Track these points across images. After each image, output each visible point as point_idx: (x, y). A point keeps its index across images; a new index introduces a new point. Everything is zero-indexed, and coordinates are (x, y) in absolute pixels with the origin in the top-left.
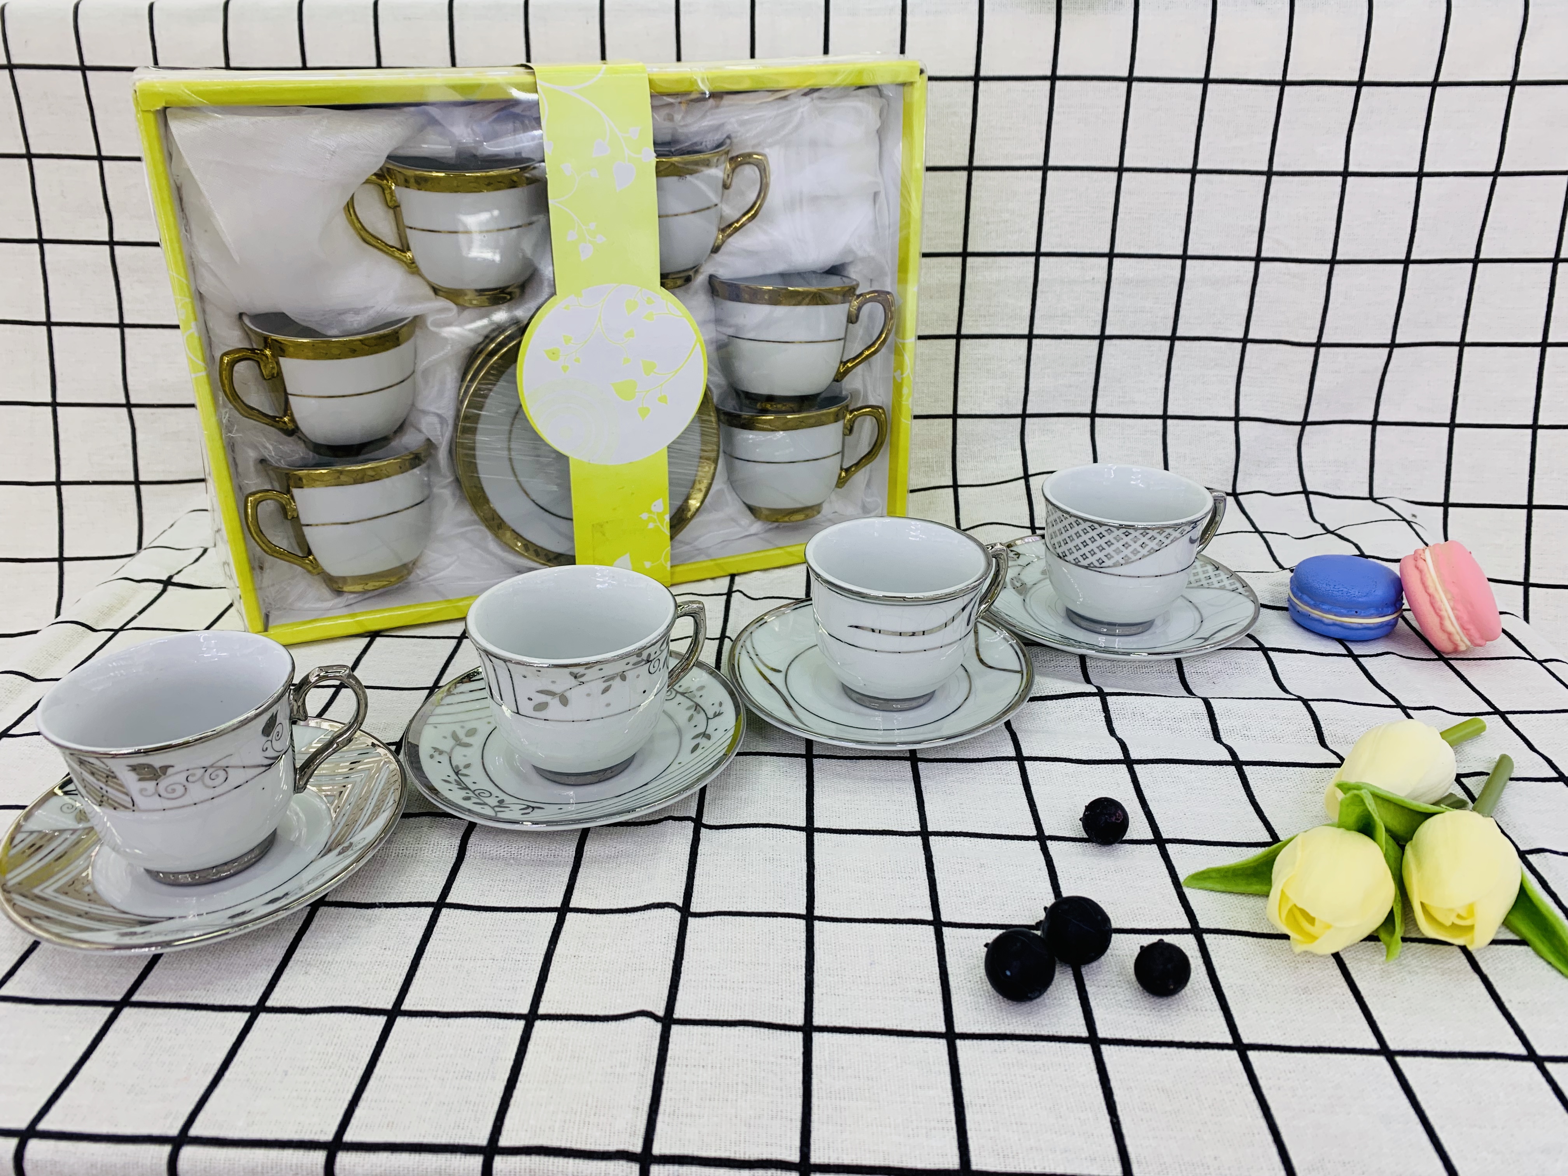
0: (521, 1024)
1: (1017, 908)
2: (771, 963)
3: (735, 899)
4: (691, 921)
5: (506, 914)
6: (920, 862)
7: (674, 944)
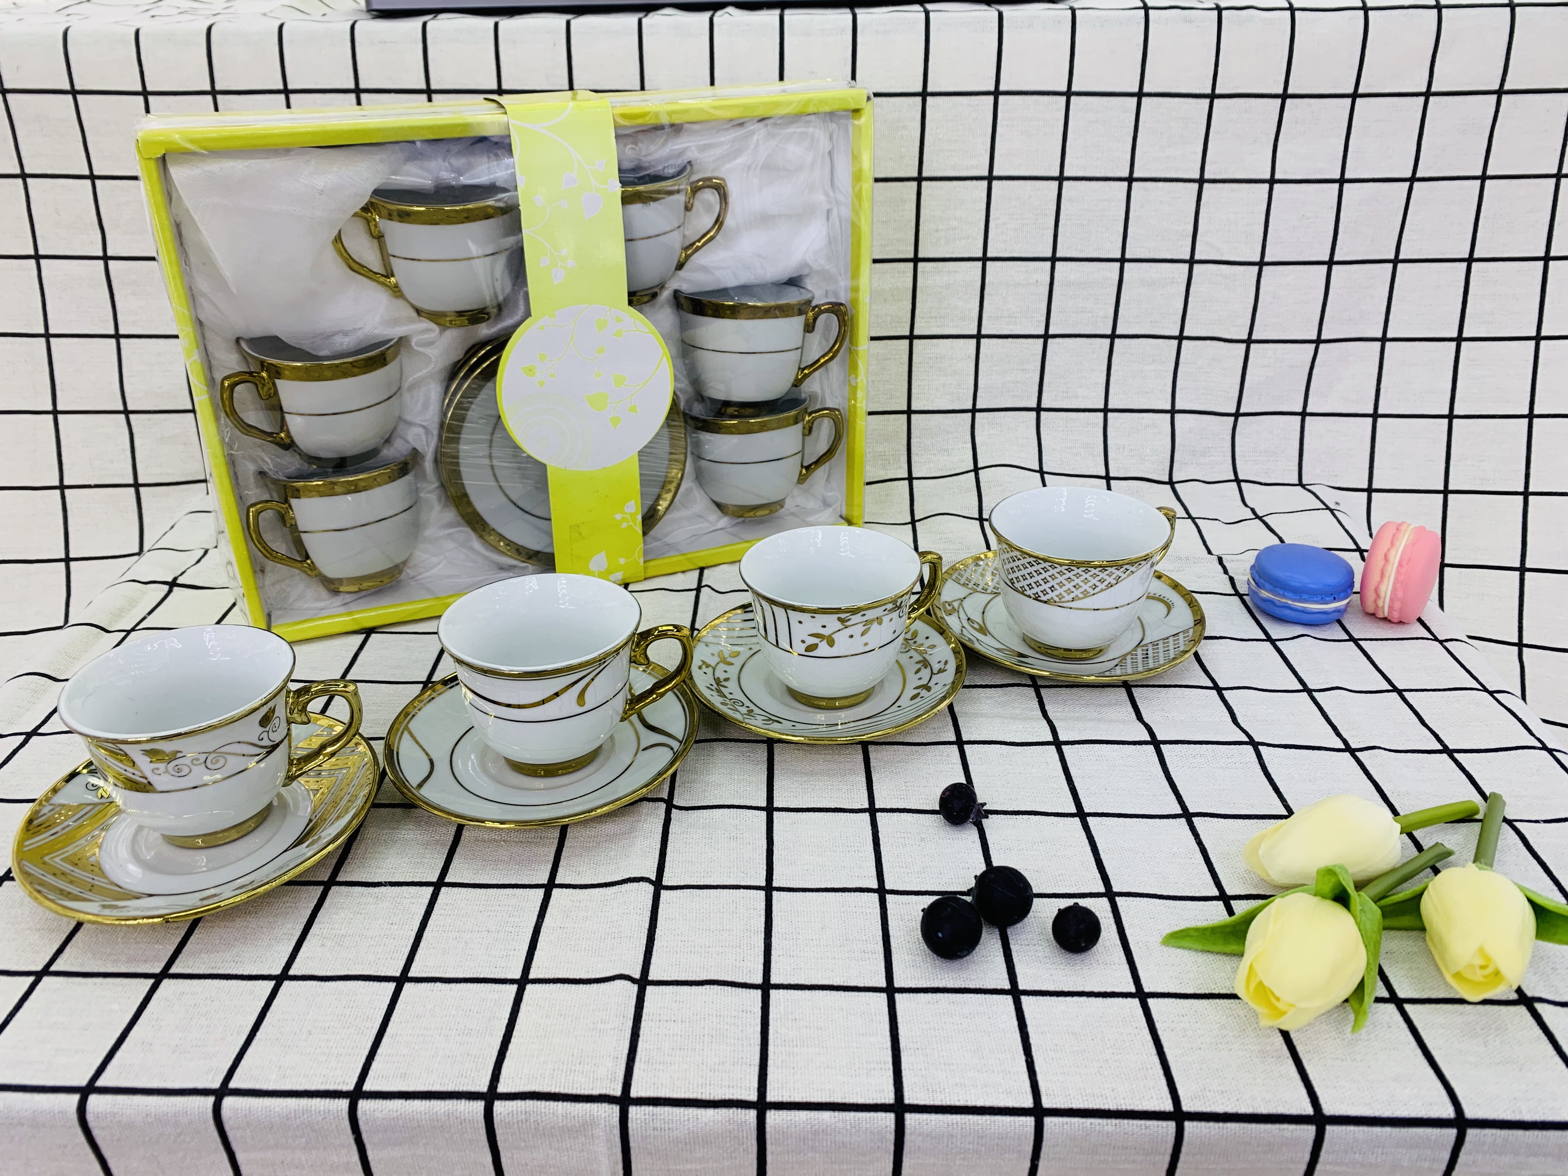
0: (514, 987)
1: (953, 877)
2: (735, 929)
3: (702, 873)
4: (664, 894)
5: (499, 890)
6: (867, 837)
7: (649, 914)
